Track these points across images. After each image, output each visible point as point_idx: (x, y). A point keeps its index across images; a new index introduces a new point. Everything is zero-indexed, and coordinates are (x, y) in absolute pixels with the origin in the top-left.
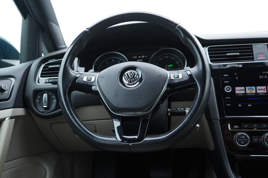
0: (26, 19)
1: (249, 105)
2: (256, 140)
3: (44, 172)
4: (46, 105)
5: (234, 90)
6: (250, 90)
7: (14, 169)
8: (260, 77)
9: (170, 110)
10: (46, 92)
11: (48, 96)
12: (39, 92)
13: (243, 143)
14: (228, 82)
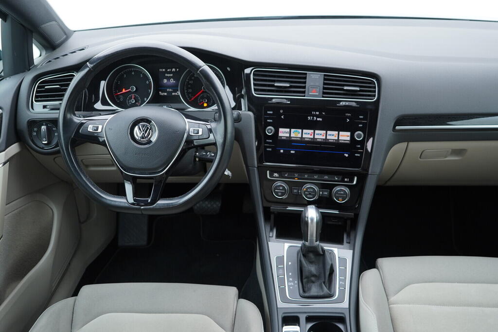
0: (7, 22)
1: (292, 152)
2: (295, 191)
3: (51, 212)
4: (46, 141)
5: (277, 132)
6: (296, 134)
7: (13, 212)
8: (309, 118)
9: (199, 154)
10: (44, 124)
11: (48, 128)
12: (34, 124)
13: (280, 194)
14: (271, 121)
